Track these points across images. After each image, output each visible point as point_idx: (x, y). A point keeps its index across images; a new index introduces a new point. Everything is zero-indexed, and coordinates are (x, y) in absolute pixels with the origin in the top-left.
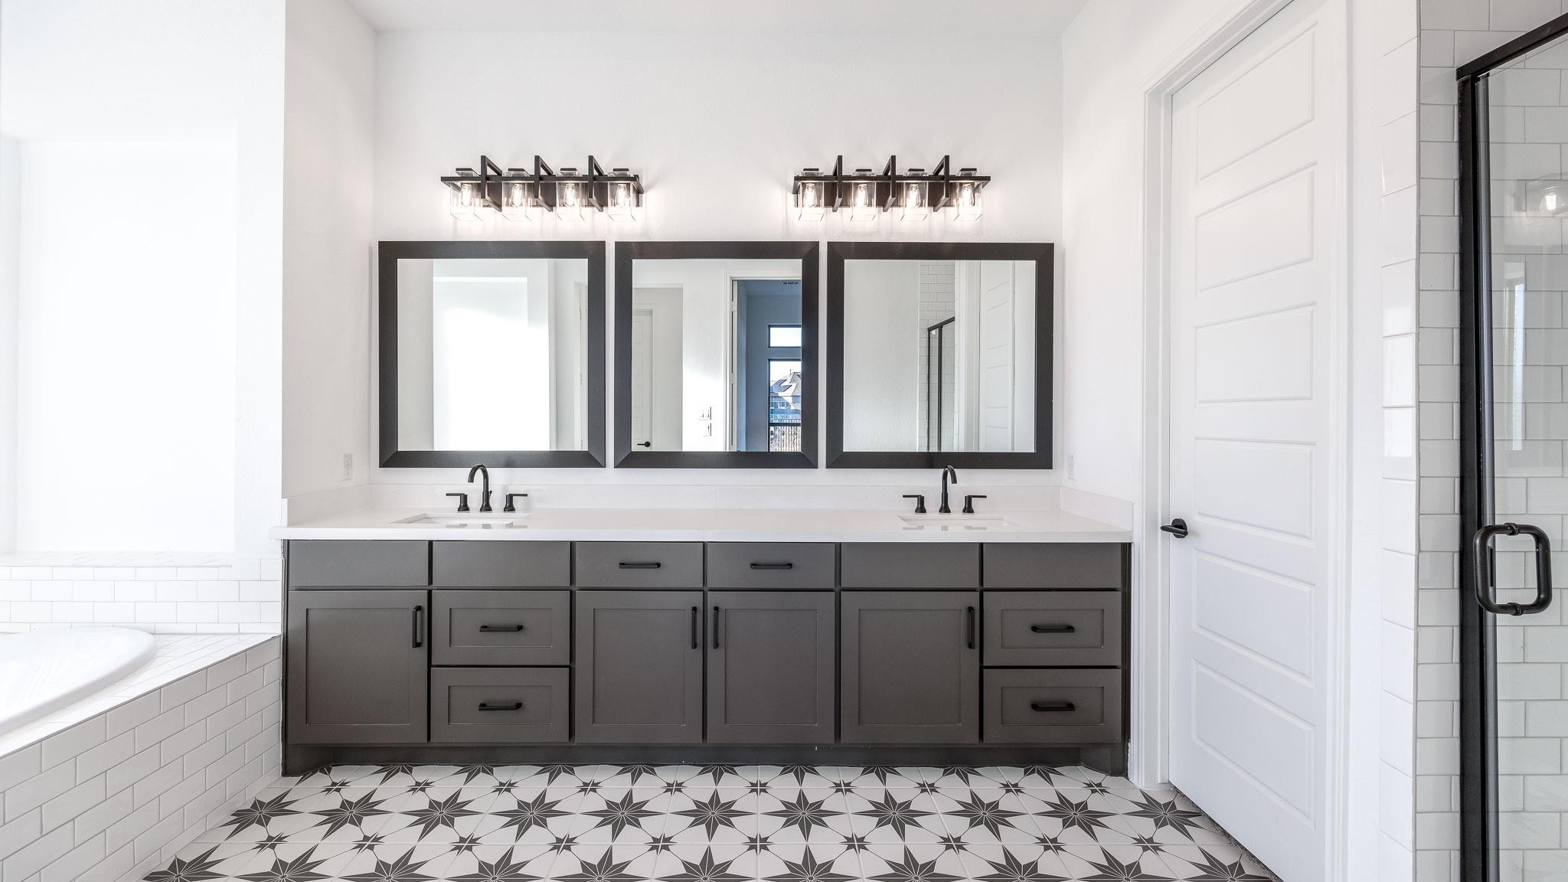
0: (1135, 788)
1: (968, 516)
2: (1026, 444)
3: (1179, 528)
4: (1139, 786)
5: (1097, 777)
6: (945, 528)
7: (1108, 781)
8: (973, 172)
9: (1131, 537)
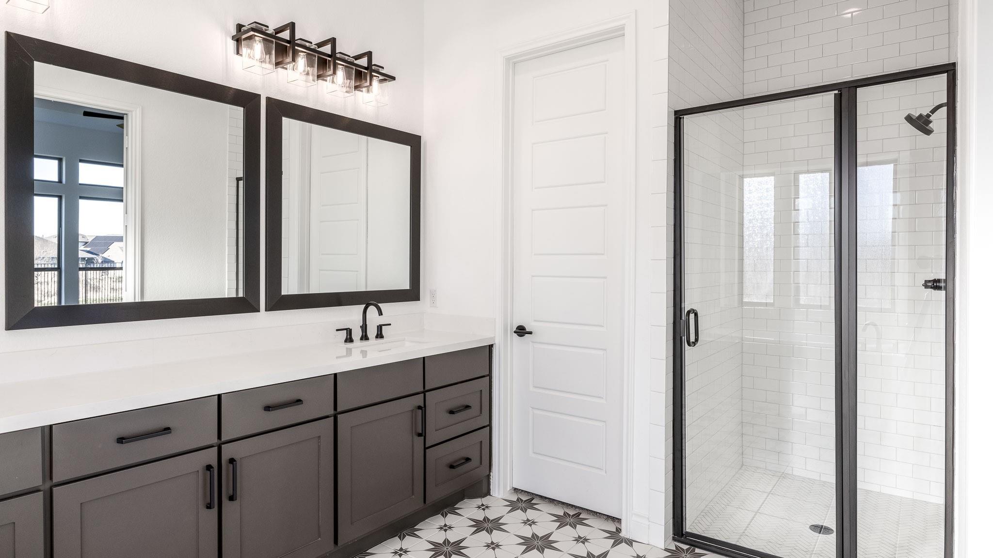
0: (498, 499)
1: (380, 341)
2: (404, 283)
3: (521, 331)
4: (500, 497)
5: (478, 501)
6: (364, 353)
7: (485, 501)
8: (380, 69)
9: (494, 340)
